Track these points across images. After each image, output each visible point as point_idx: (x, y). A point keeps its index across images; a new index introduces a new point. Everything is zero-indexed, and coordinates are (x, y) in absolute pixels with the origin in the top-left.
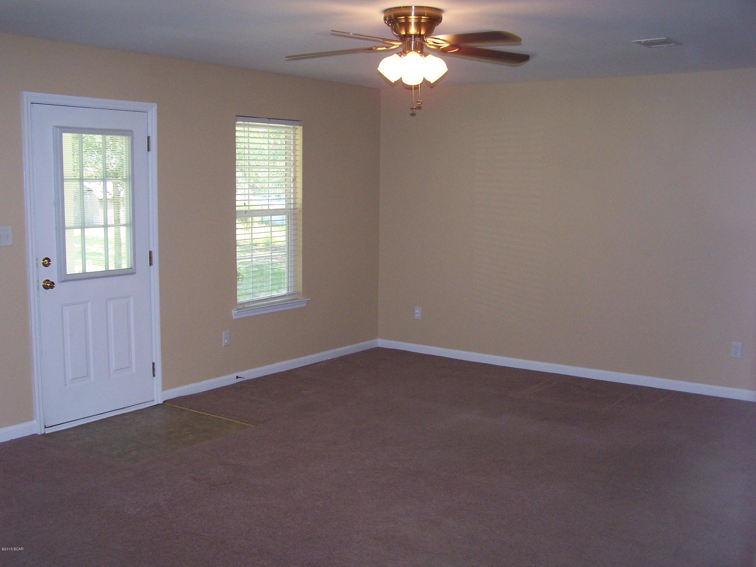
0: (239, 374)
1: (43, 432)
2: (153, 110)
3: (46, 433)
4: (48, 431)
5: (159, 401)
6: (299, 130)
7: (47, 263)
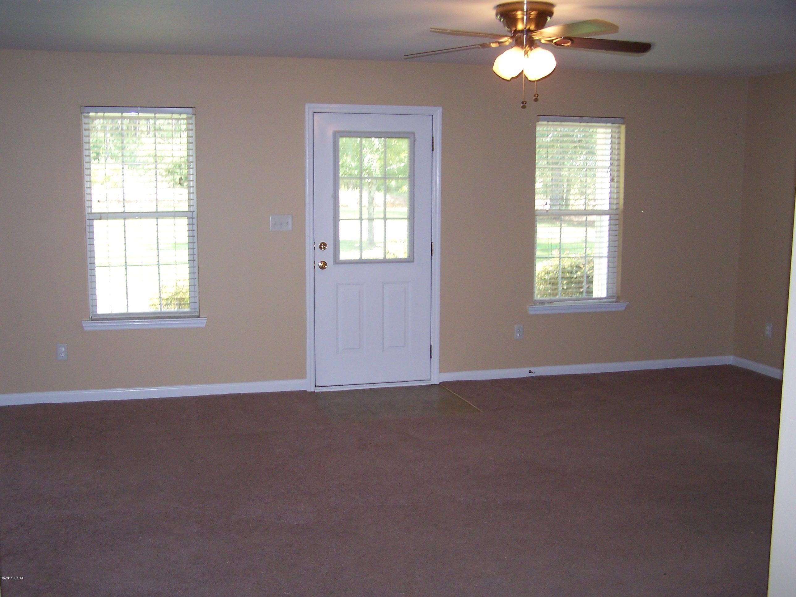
0: (532, 369)
1: (313, 390)
2: (438, 112)
3: (315, 391)
4: (318, 390)
5: (436, 380)
6: (623, 127)
7: (323, 246)
